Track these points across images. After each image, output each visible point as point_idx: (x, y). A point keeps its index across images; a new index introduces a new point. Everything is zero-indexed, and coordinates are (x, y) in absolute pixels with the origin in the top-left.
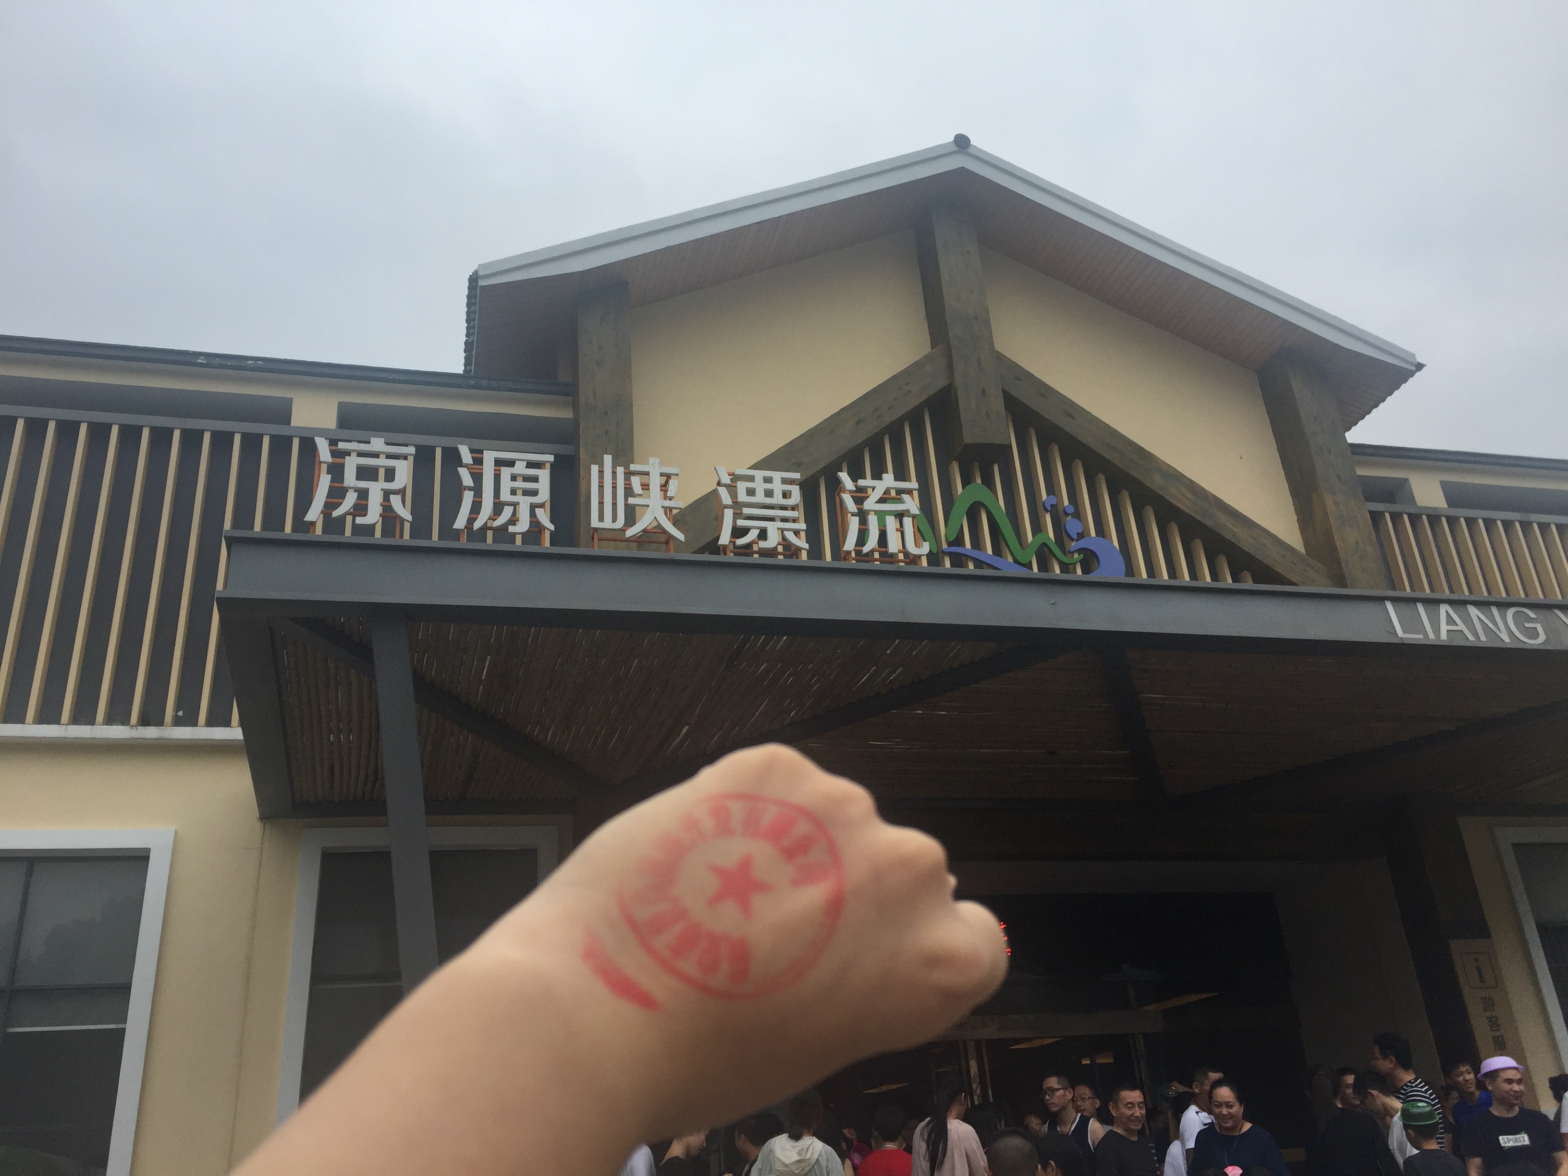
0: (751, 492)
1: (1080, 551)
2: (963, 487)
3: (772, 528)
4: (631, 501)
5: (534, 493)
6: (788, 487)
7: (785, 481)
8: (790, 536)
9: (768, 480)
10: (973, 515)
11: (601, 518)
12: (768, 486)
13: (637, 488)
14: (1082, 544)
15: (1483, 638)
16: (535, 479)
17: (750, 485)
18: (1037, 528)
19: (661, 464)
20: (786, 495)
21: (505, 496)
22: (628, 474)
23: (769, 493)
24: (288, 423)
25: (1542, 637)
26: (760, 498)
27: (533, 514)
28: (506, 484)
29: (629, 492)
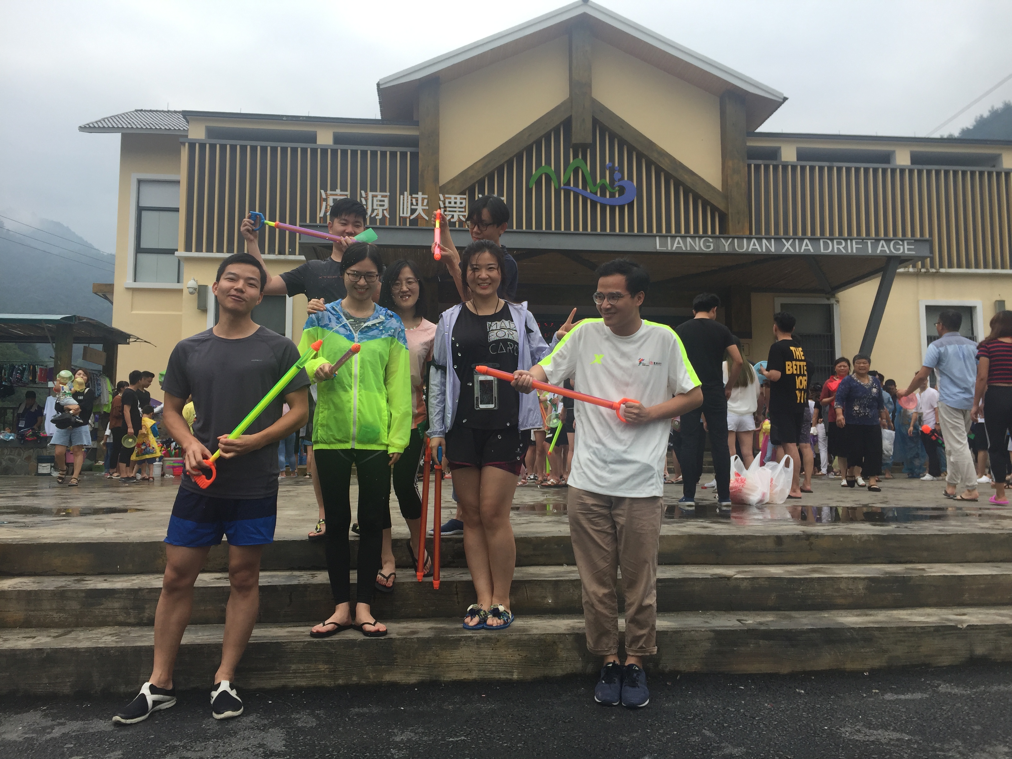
0: (450, 203)
1: (619, 186)
2: (574, 159)
3: (456, 215)
4: (413, 207)
5: (383, 205)
6: (462, 201)
7: (461, 198)
8: (461, 217)
9: (456, 198)
10: (576, 171)
11: (403, 213)
12: (455, 201)
13: (414, 203)
14: (621, 183)
15: (689, 249)
16: (383, 201)
17: (450, 200)
18: (603, 176)
19: (422, 194)
20: (461, 203)
21: (375, 207)
22: (412, 198)
23: (455, 203)
24: (316, 143)
25: (712, 248)
26: (453, 205)
27: (383, 212)
28: (375, 203)
29: (412, 204)
